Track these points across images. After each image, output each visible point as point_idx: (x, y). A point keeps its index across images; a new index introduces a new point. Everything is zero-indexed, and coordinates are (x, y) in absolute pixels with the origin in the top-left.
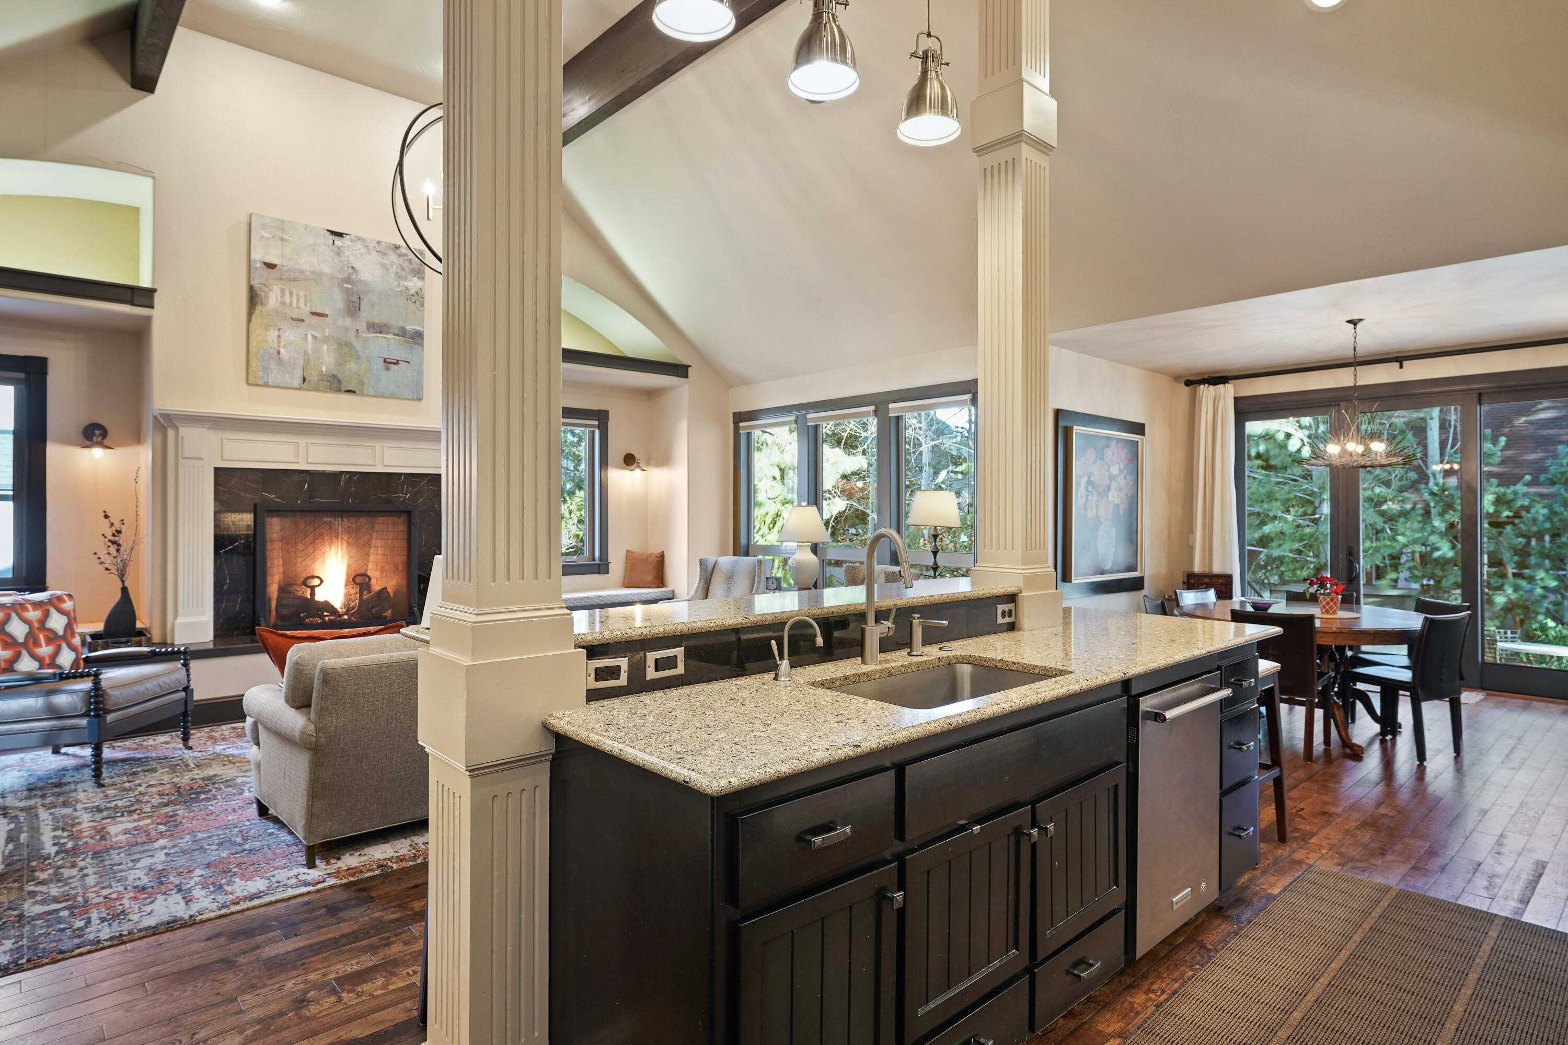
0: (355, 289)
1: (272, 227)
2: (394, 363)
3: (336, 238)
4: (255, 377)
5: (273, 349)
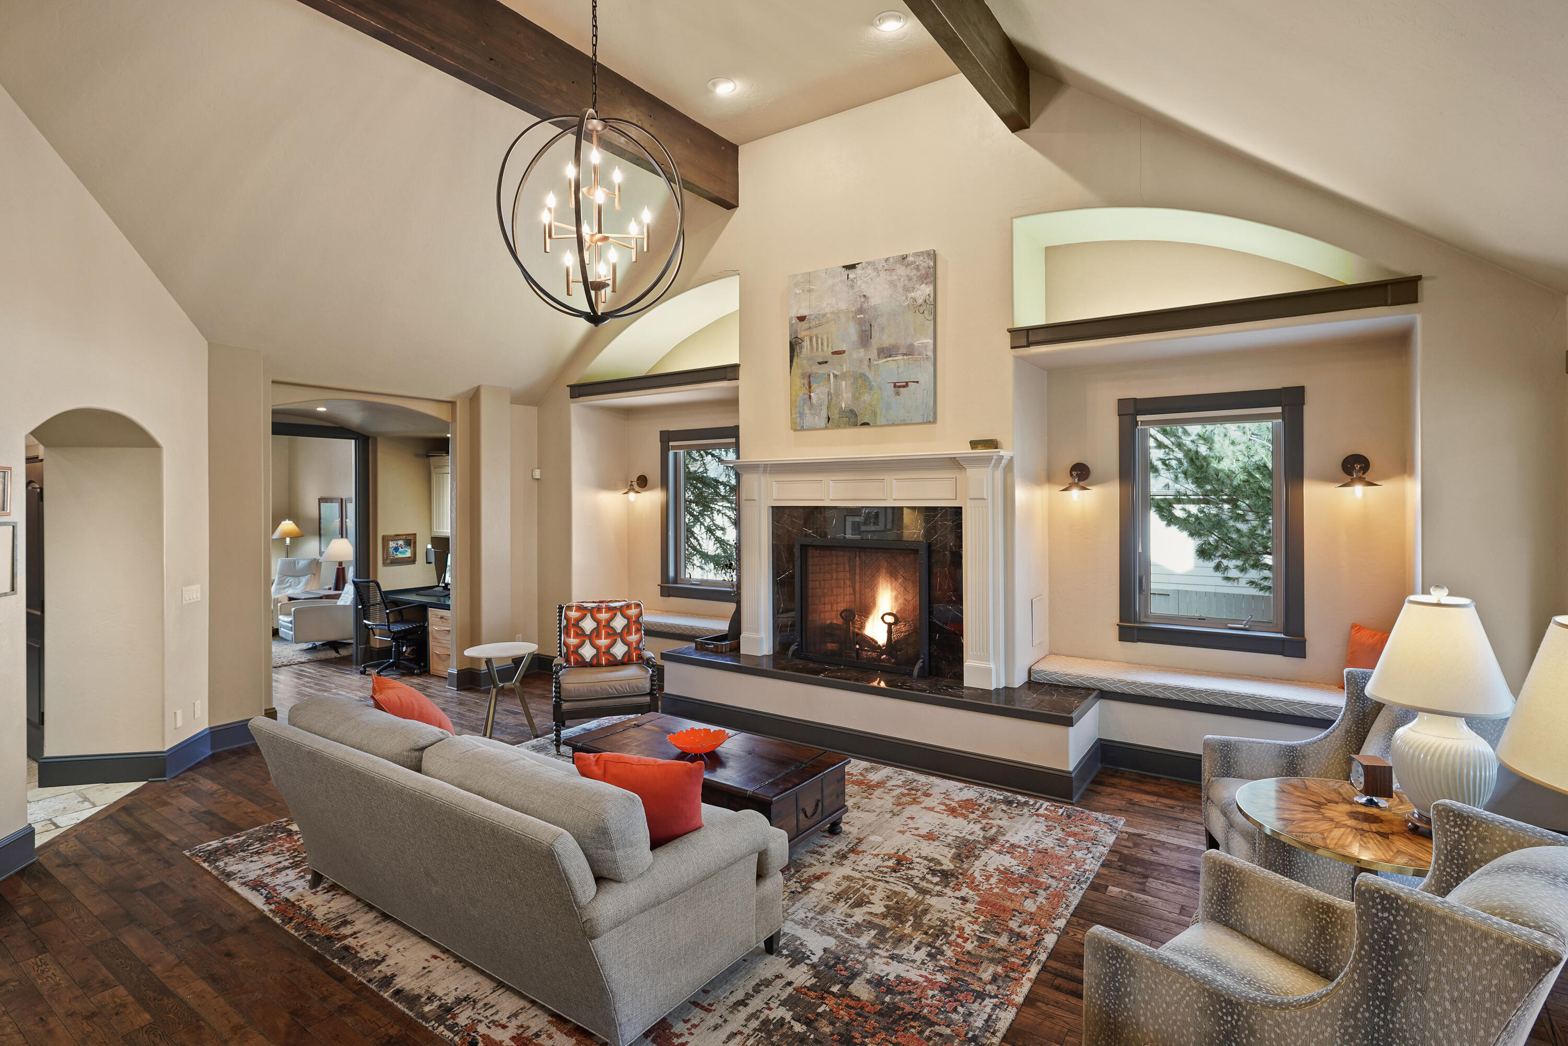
0: (867, 318)
2: (904, 387)
3: (849, 272)
4: (795, 423)
5: (806, 395)
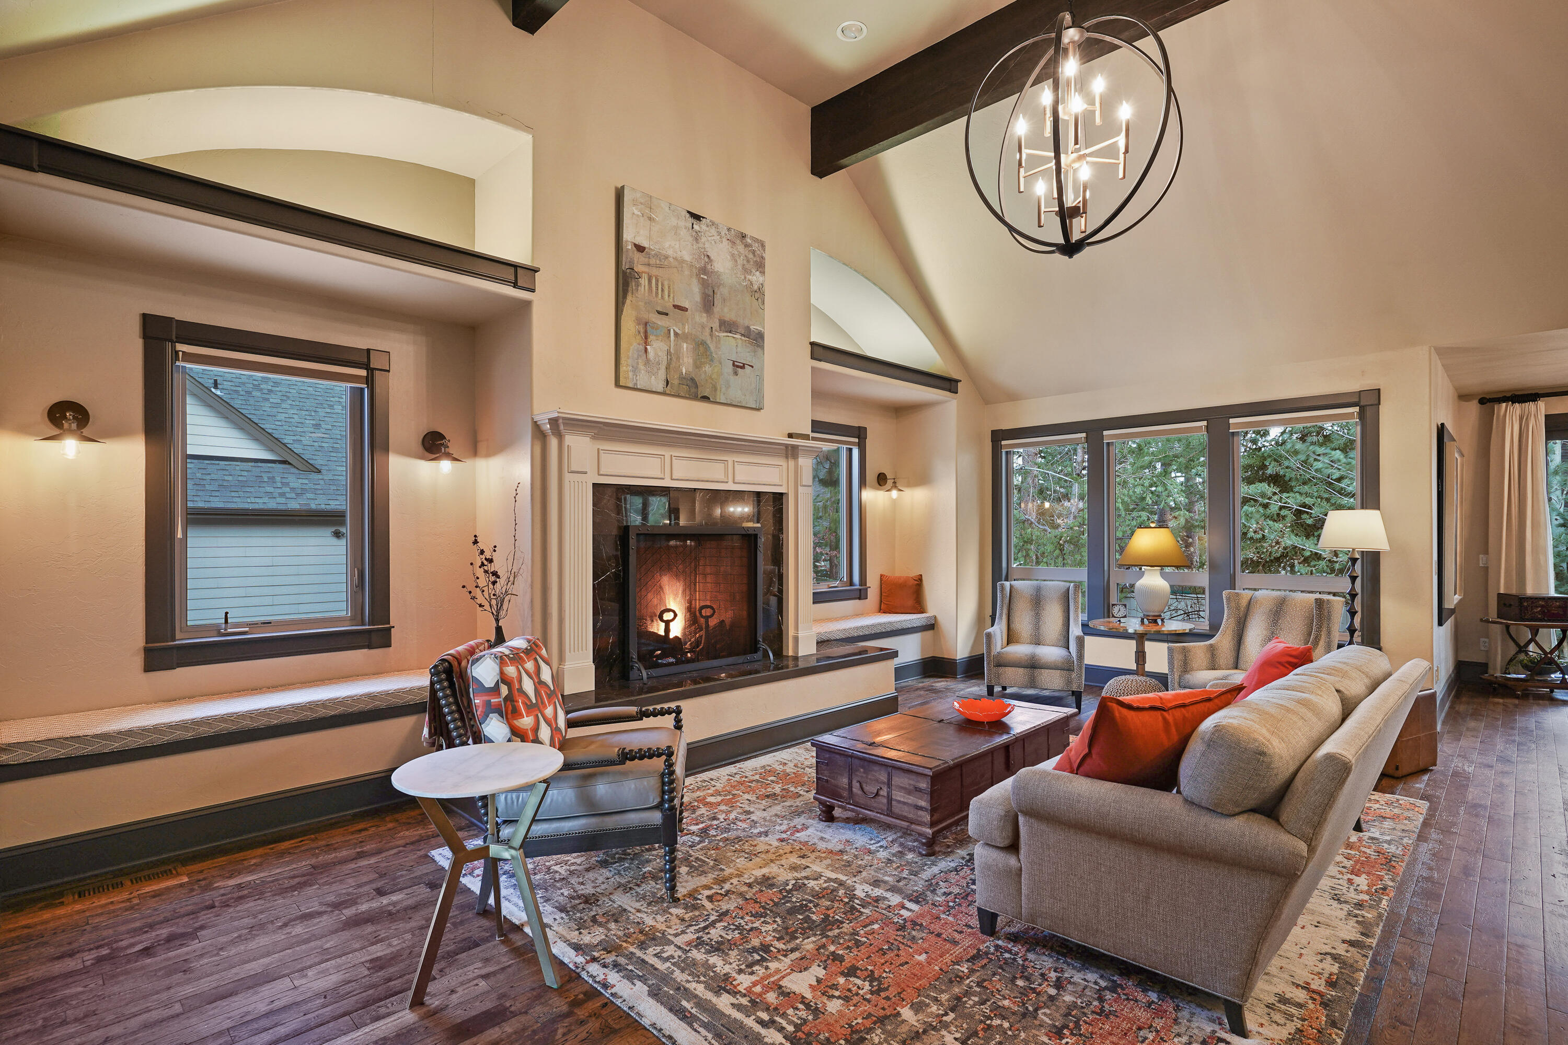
0: (710, 281)
1: (641, 203)
2: (741, 367)
3: (695, 221)
4: (626, 378)
5: (641, 346)
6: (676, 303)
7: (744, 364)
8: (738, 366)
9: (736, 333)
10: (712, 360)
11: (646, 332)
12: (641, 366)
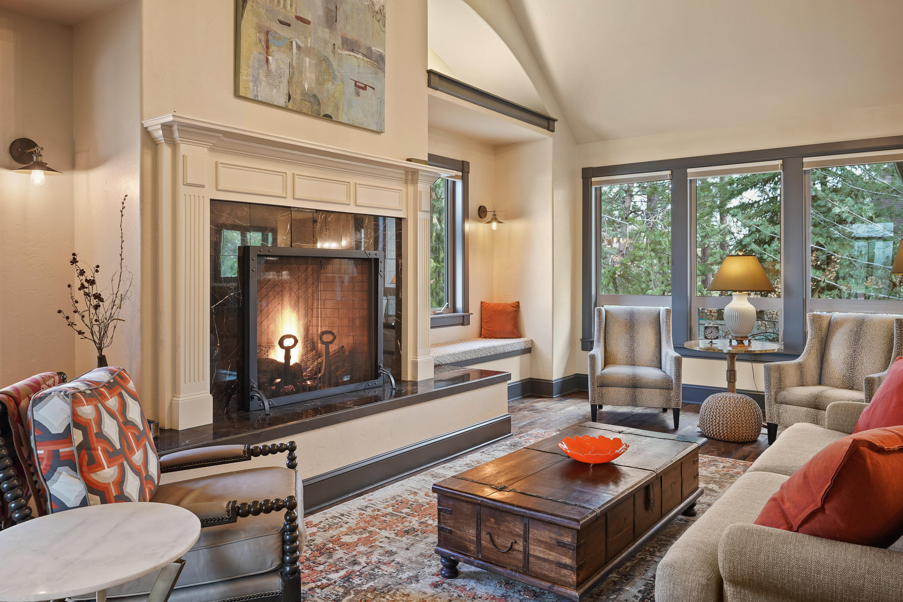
2: (363, 88)
4: (246, 88)
5: (262, 56)
6: (298, 15)
7: (366, 85)
8: (360, 87)
9: (358, 52)
10: (334, 78)
11: (267, 41)
12: (262, 77)
